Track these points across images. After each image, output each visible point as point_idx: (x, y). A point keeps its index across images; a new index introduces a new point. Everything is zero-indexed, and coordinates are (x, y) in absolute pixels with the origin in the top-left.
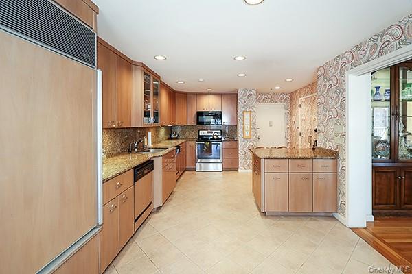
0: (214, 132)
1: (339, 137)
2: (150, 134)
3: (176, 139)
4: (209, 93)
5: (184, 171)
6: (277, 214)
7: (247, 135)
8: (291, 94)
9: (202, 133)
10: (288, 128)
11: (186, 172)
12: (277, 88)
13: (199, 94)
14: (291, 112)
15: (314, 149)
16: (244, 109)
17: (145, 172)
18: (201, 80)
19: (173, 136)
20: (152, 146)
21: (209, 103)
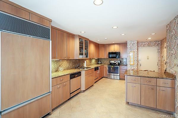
0: (117, 61)
1: (176, 66)
2: (85, 62)
3: (101, 64)
4: (114, 44)
5: (102, 78)
6: (135, 105)
7: (132, 63)
8: (161, 41)
9: (111, 62)
10: (159, 60)
11: (103, 78)
12: (150, 38)
13: (110, 45)
14: (160, 52)
15: (165, 73)
16: (130, 50)
17: (76, 76)
18: (106, 39)
19: (99, 63)
20: (86, 66)
21: (114, 48)
